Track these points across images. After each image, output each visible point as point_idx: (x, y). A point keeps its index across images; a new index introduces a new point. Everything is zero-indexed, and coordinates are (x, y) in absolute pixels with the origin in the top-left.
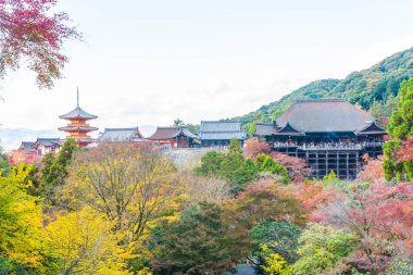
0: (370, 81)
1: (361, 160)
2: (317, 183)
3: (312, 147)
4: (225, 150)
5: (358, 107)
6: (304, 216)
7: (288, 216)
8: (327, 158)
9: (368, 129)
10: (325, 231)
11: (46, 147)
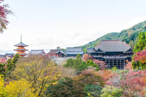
0: (130, 33)
1: (126, 62)
2: (109, 70)
3: (108, 57)
4: (75, 58)
5: (125, 43)
6: (103, 83)
7: (97, 83)
8: (113, 61)
9: (128, 51)
10: (111, 88)
11: (9, 57)
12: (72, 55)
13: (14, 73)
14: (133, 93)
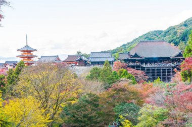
0: (179, 31)
1: (173, 72)
2: (150, 83)
3: (148, 65)
4: (102, 67)
5: (172, 44)
6: (142, 100)
7: (133, 101)
8: (156, 71)
9: (177, 56)
10: (152, 108)
11: (10, 66)
12: (98, 63)
13: (17, 88)
14: (183, 115)
